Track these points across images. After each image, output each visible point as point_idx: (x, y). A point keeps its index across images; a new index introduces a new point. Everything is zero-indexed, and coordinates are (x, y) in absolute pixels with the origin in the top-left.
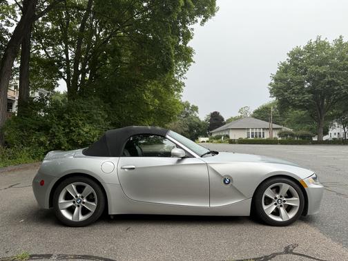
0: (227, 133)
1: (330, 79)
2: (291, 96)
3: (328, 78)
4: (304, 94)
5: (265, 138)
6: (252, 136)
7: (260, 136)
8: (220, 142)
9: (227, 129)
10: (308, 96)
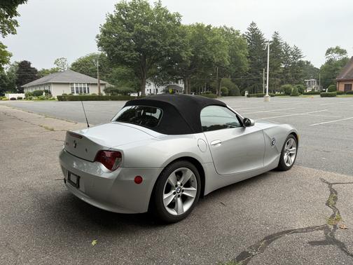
0: (47, 88)
1: (153, 40)
2: (121, 52)
3: (152, 39)
4: (132, 51)
5: (91, 93)
6: (77, 92)
7: (85, 92)
8: (42, 99)
9: (47, 84)
10: (135, 54)
